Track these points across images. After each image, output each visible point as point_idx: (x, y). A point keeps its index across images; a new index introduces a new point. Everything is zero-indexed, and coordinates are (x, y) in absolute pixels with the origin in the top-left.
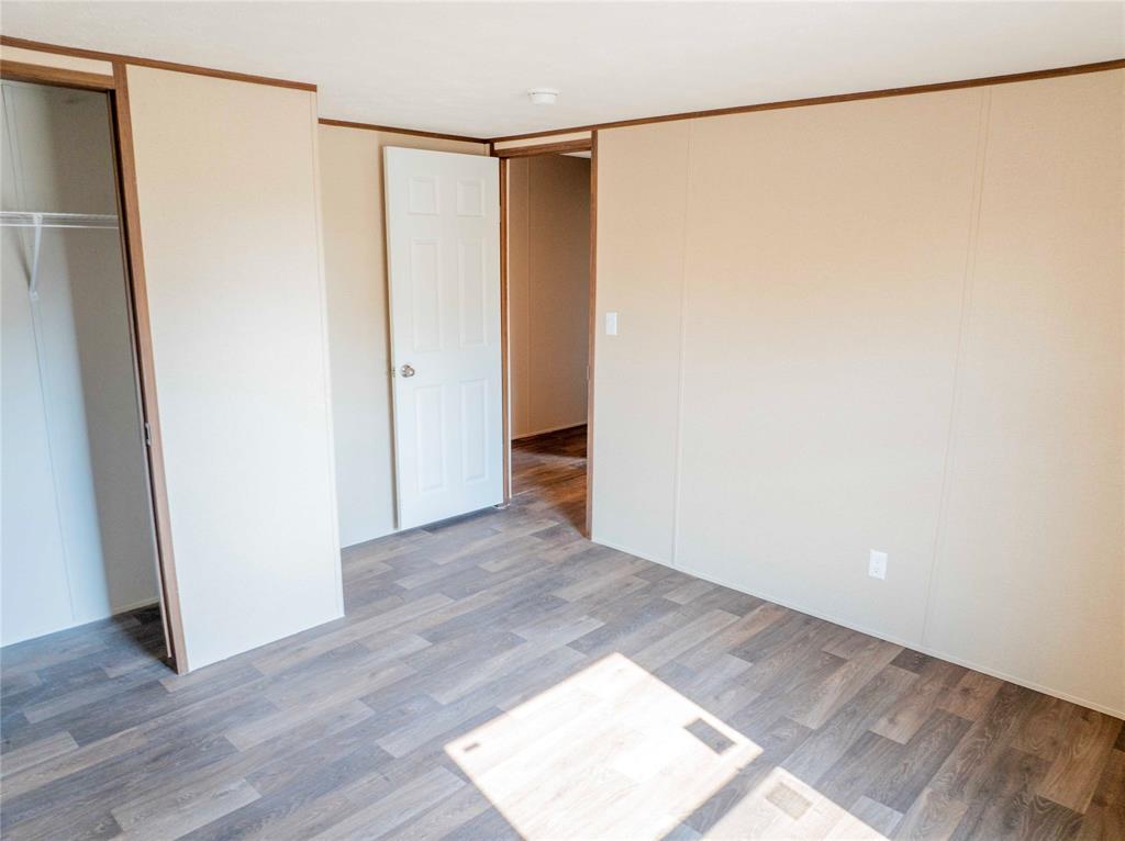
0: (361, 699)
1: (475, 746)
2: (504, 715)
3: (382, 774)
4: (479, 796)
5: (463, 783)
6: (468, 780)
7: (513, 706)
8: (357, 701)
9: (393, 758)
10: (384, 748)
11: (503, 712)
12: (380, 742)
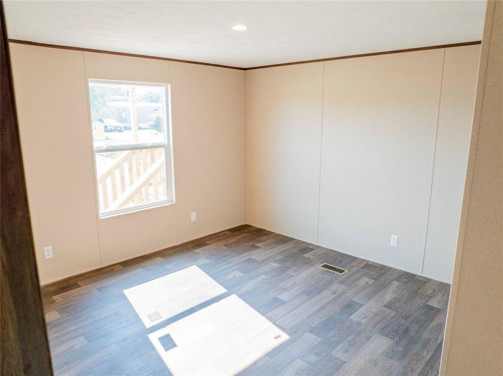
0: (345, 362)
1: (276, 338)
2: (266, 353)
3: (310, 326)
4: (270, 319)
5: (276, 323)
6: (275, 324)
7: (261, 359)
8: (346, 360)
9: (309, 332)
10: (316, 337)
11: (266, 355)
12: (320, 339)
